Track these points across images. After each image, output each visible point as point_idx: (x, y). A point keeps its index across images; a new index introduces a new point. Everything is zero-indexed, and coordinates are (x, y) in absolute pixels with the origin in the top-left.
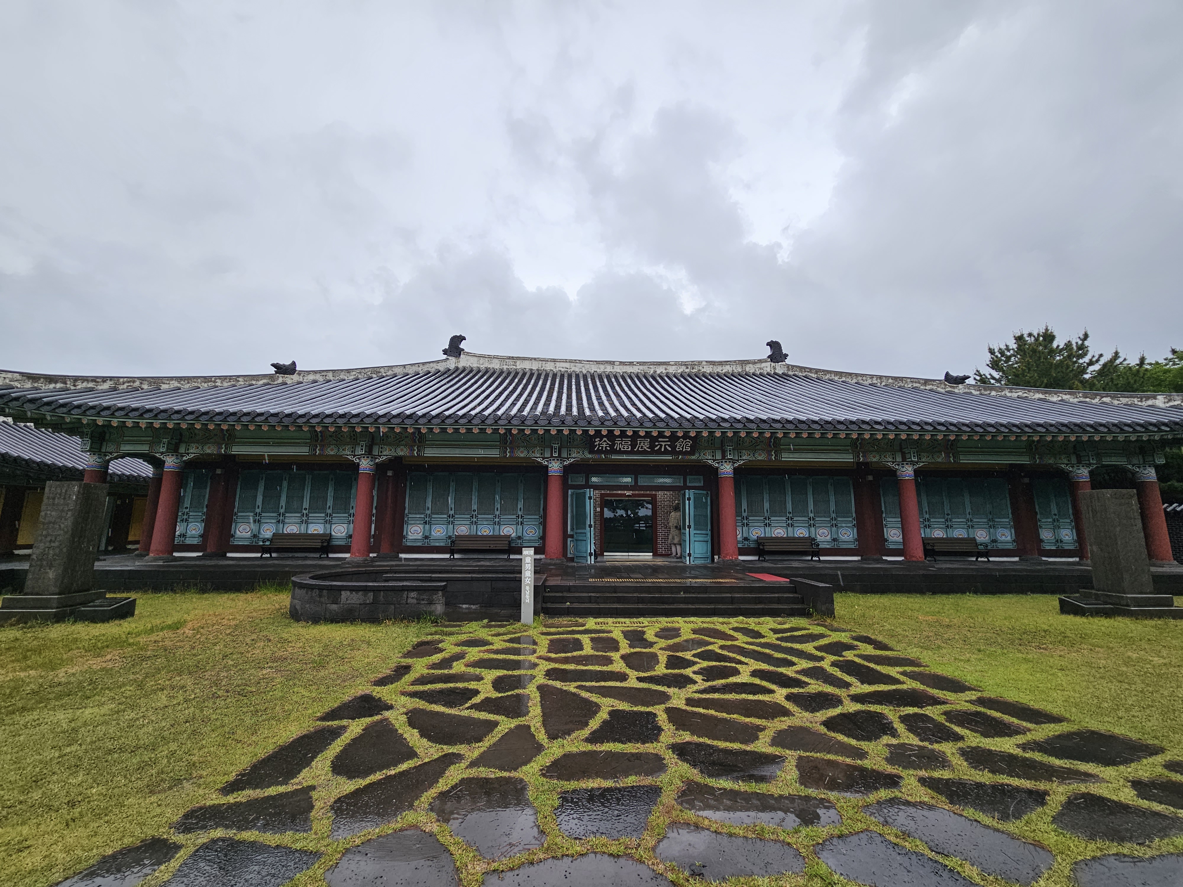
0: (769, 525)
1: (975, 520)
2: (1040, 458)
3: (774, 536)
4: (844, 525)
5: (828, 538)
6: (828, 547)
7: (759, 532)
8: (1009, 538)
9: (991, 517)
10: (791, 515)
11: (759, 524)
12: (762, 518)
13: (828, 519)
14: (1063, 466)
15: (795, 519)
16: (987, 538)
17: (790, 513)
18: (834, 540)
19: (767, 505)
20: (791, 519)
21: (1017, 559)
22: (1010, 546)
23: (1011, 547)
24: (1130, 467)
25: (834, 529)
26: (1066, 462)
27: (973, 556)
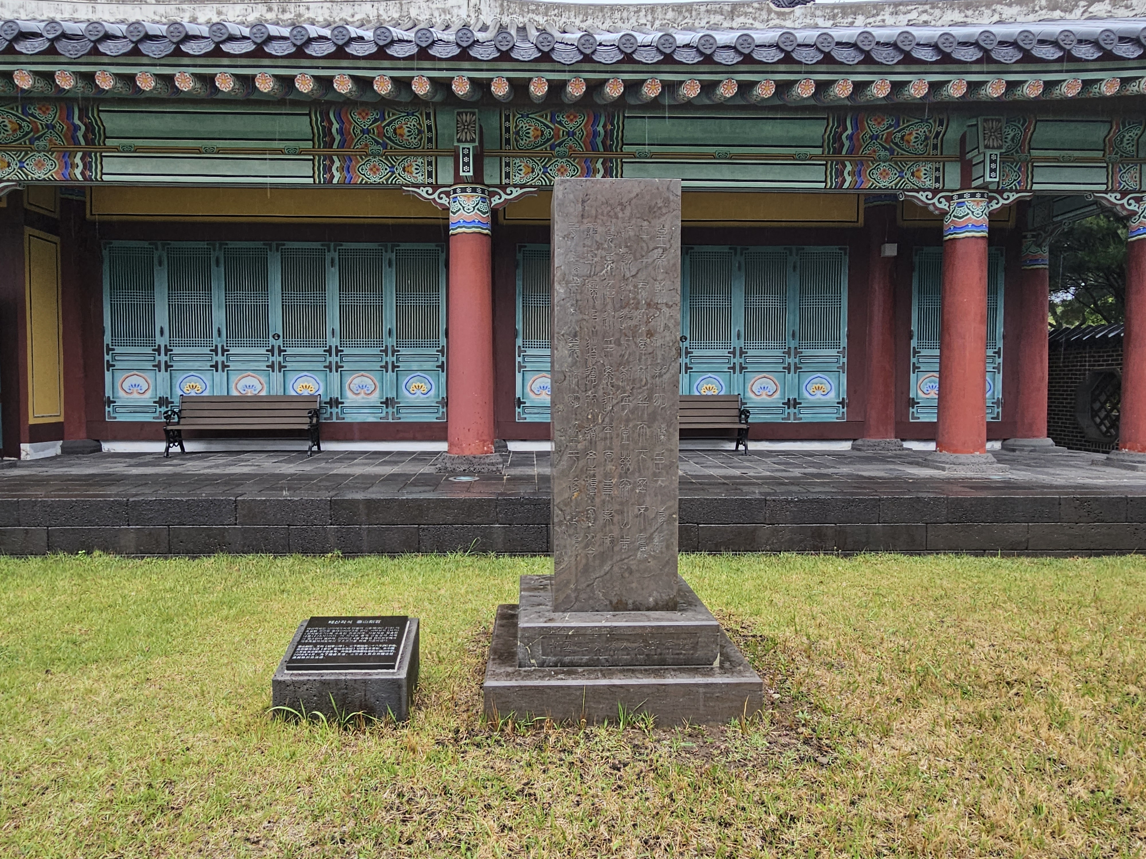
0: (224, 366)
1: (750, 353)
2: (856, 173)
3: (234, 393)
4: (415, 366)
5: (375, 398)
6: (371, 419)
7: (200, 386)
8: (832, 395)
9: (793, 344)
10: (280, 342)
11: (196, 365)
12: (207, 350)
13: (376, 351)
14: (922, 196)
15: (290, 351)
16: (777, 395)
17: (276, 336)
18: (387, 402)
19: (219, 317)
20: (280, 351)
21: (845, 446)
22: (831, 416)
23: (832, 418)
24: (1112, 197)
25: (390, 376)
26: (929, 183)
27: (731, 440)
